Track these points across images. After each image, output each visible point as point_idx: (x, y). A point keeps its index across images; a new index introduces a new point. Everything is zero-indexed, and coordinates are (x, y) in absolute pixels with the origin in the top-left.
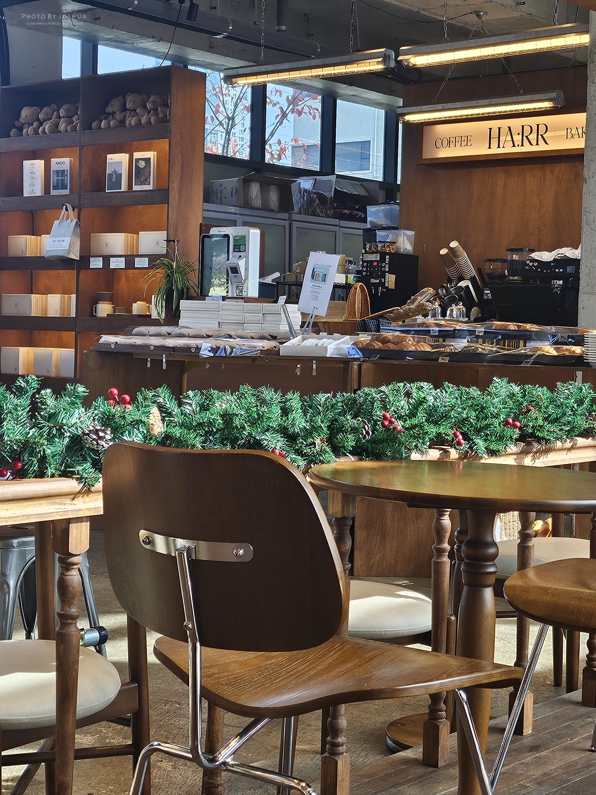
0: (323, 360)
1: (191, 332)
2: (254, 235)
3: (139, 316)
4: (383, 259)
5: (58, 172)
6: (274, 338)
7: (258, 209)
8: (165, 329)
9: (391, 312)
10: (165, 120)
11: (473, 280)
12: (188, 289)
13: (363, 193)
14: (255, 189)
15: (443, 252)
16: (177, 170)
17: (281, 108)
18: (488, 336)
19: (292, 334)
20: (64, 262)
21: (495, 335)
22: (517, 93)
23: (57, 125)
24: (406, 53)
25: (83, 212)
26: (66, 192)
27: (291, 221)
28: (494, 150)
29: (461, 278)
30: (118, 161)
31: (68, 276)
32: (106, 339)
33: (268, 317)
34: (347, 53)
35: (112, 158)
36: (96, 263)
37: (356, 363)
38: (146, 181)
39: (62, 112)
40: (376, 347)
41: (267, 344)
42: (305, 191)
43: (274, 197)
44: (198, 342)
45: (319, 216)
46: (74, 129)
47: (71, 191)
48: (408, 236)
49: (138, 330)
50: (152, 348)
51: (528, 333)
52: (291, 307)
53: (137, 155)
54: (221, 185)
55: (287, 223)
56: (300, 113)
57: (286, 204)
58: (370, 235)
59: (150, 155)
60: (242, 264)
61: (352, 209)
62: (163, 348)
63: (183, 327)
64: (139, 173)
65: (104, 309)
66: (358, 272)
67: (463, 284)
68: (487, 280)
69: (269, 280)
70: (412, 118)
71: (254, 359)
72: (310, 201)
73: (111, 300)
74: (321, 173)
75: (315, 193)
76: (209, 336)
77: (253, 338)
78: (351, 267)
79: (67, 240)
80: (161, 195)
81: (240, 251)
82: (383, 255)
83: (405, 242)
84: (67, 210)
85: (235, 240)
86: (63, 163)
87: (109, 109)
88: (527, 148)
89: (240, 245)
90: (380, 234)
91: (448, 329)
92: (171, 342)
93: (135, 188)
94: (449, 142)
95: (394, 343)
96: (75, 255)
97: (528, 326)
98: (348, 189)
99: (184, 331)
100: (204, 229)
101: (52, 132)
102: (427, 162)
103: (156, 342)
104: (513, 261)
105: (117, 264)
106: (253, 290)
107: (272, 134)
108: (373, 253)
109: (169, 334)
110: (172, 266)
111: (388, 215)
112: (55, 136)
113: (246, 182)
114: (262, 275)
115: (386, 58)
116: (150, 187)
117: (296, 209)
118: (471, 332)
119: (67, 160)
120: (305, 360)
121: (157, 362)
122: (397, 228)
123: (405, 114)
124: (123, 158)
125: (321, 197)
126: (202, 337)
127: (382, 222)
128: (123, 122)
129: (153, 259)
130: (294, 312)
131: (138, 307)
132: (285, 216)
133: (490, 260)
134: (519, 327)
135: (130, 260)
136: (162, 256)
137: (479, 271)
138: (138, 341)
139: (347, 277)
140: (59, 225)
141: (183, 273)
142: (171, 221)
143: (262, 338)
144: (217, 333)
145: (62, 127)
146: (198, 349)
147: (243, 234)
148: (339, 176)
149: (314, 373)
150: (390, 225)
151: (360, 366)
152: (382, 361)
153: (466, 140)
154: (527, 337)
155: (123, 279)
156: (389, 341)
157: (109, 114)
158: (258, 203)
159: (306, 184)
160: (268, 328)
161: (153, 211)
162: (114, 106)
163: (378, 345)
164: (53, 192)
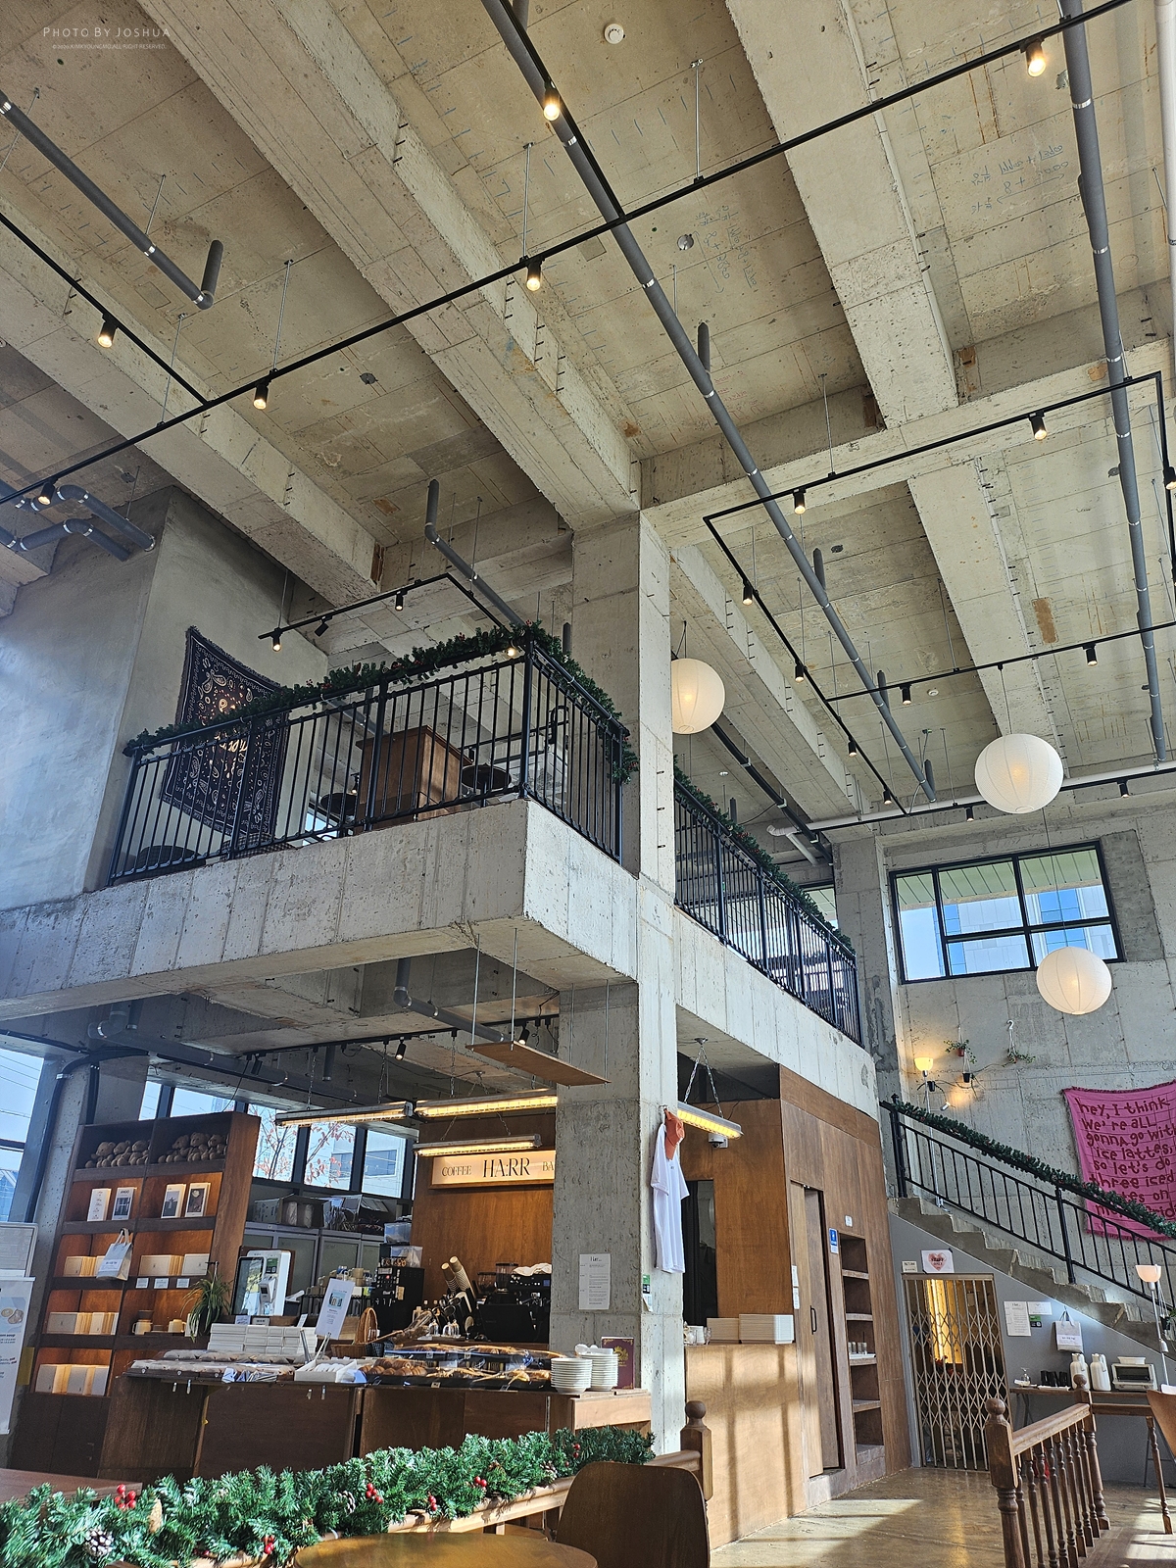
0: (332, 1386)
1: (218, 1356)
2: (285, 1258)
3: (174, 1334)
4: (394, 1273)
5: (121, 1199)
6: (291, 1362)
7: (293, 1226)
8: (194, 1353)
9: (395, 1335)
10: (221, 1156)
11: (468, 1291)
12: (221, 1308)
13: (383, 1209)
14: (293, 1207)
15: (445, 1266)
16: (226, 1198)
17: (323, 1133)
18: (475, 1360)
19: (307, 1358)
20: (113, 1283)
21: (481, 1358)
22: (506, 1135)
23: (128, 1158)
24: (421, 1105)
25: (138, 1236)
26: (126, 1218)
27: (320, 1235)
28: (488, 1179)
29: (459, 1290)
30: (176, 1191)
31: (115, 1295)
32: (140, 1364)
33: (288, 1341)
34: (376, 1104)
35: (171, 1188)
36: (142, 1284)
37: (360, 1389)
38: (197, 1210)
39: (134, 1147)
40: (379, 1372)
41: (283, 1369)
42: (335, 1209)
43: (308, 1214)
44: (222, 1367)
45: (345, 1230)
46: (142, 1162)
47: (130, 1217)
48: (417, 1251)
49: (168, 1354)
50: (179, 1373)
51: (507, 1357)
52: (309, 1330)
53: (193, 1186)
54: (264, 1205)
55: (317, 1238)
56: (338, 1137)
57: (317, 1221)
58: (385, 1250)
59: (205, 1186)
60: (271, 1285)
61: (373, 1223)
62: (190, 1373)
63: (210, 1351)
64: (192, 1202)
65: (143, 1327)
66: (374, 1284)
67: (459, 1295)
68: (480, 1292)
69: (293, 1299)
70: (425, 1152)
71: (270, 1384)
72: (339, 1217)
73: (150, 1318)
74: (350, 1192)
75: (343, 1211)
76: (233, 1360)
77: (272, 1362)
78: (368, 1279)
79: (119, 1262)
80: (208, 1222)
81: (271, 1273)
82: (395, 1269)
83: (414, 1257)
84: (124, 1234)
85: (268, 1263)
86: (127, 1191)
87: (175, 1146)
88: (514, 1178)
89: (272, 1267)
90: (394, 1249)
91: (442, 1352)
92: (197, 1367)
93: (187, 1215)
94: (453, 1171)
95: (395, 1369)
96: (124, 1277)
97: (507, 1349)
98: (372, 1206)
99: (211, 1355)
100: (243, 1251)
101: (122, 1164)
102: (435, 1187)
103: (183, 1367)
104: (500, 1274)
105: (161, 1284)
106: (278, 1309)
107: (313, 1155)
108: (385, 1267)
109: (197, 1358)
110: (210, 1287)
111: (402, 1232)
112: (124, 1168)
113: (286, 1202)
114: (288, 1294)
115: (406, 1109)
116: (200, 1214)
117: (326, 1225)
118: (461, 1356)
119: (131, 1189)
120: (316, 1386)
121: (182, 1387)
122: (408, 1245)
123: (419, 1149)
124: (180, 1188)
125: (347, 1213)
126: (227, 1361)
127: (396, 1237)
128: (186, 1157)
129: (194, 1279)
130: (311, 1335)
131: (173, 1326)
132: (316, 1231)
133: (483, 1274)
134: (500, 1351)
135: (173, 1280)
136: (202, 1277)
137: (474, 1283)
138: (167, 1366)
139: (363, 1290)
140: (114, 1248)
141: (218, 1292)
142: (215, 1245)
143: (280, 1363)
144: (240, 1357)
145: (131, 1161)
146: (221, 1374)
147: (276, 1257)
148: (365, 1195)
149: (323, 1398)
150: (403, 1240)
151: (363, 1391)
152: (383, 1387)
153: (467, 1170)
154: (505, 1359)
155: (165, 1298)
156: (390, 1366)
157: (175, 1149)
158: (294, 1221)
159: (336, 1202)
160: (288, 1352)
161: (200, 1236)
162: (180, 1143)
163: (381, 1370)
164: (114, 1218)
